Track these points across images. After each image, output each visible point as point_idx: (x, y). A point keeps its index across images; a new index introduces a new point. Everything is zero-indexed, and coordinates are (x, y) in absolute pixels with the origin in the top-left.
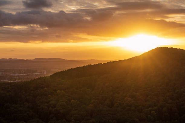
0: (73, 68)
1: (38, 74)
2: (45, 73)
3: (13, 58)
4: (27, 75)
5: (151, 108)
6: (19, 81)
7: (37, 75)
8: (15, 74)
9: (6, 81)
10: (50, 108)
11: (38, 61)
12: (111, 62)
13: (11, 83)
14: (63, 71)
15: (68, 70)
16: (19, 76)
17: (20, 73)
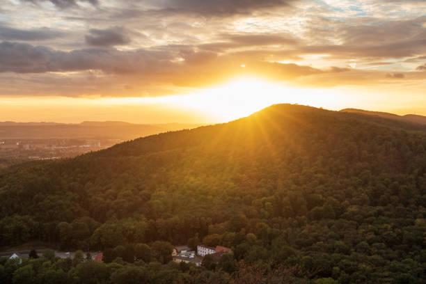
0: (143, 136)
1: (88, 146)
2: (99, 145)
3: (47, 122)
4: (71, 149)
5: (265, 198)
6: (57, 158)
7: (87, 148)
8: (51, 146)
9: (37, 158)
10: (108, 201)
11: (87, 126)
12: (203, 127)
13: (44, 161)
14: (128, 142)
15: (135, 140)
16: (57, 150)
17: (59, 145)
